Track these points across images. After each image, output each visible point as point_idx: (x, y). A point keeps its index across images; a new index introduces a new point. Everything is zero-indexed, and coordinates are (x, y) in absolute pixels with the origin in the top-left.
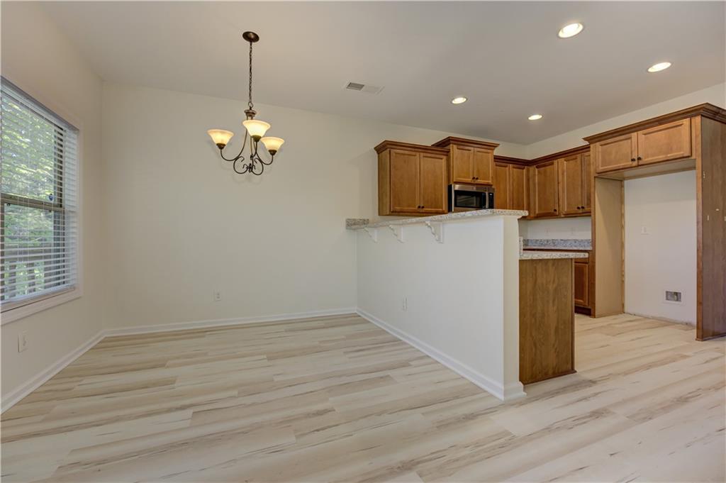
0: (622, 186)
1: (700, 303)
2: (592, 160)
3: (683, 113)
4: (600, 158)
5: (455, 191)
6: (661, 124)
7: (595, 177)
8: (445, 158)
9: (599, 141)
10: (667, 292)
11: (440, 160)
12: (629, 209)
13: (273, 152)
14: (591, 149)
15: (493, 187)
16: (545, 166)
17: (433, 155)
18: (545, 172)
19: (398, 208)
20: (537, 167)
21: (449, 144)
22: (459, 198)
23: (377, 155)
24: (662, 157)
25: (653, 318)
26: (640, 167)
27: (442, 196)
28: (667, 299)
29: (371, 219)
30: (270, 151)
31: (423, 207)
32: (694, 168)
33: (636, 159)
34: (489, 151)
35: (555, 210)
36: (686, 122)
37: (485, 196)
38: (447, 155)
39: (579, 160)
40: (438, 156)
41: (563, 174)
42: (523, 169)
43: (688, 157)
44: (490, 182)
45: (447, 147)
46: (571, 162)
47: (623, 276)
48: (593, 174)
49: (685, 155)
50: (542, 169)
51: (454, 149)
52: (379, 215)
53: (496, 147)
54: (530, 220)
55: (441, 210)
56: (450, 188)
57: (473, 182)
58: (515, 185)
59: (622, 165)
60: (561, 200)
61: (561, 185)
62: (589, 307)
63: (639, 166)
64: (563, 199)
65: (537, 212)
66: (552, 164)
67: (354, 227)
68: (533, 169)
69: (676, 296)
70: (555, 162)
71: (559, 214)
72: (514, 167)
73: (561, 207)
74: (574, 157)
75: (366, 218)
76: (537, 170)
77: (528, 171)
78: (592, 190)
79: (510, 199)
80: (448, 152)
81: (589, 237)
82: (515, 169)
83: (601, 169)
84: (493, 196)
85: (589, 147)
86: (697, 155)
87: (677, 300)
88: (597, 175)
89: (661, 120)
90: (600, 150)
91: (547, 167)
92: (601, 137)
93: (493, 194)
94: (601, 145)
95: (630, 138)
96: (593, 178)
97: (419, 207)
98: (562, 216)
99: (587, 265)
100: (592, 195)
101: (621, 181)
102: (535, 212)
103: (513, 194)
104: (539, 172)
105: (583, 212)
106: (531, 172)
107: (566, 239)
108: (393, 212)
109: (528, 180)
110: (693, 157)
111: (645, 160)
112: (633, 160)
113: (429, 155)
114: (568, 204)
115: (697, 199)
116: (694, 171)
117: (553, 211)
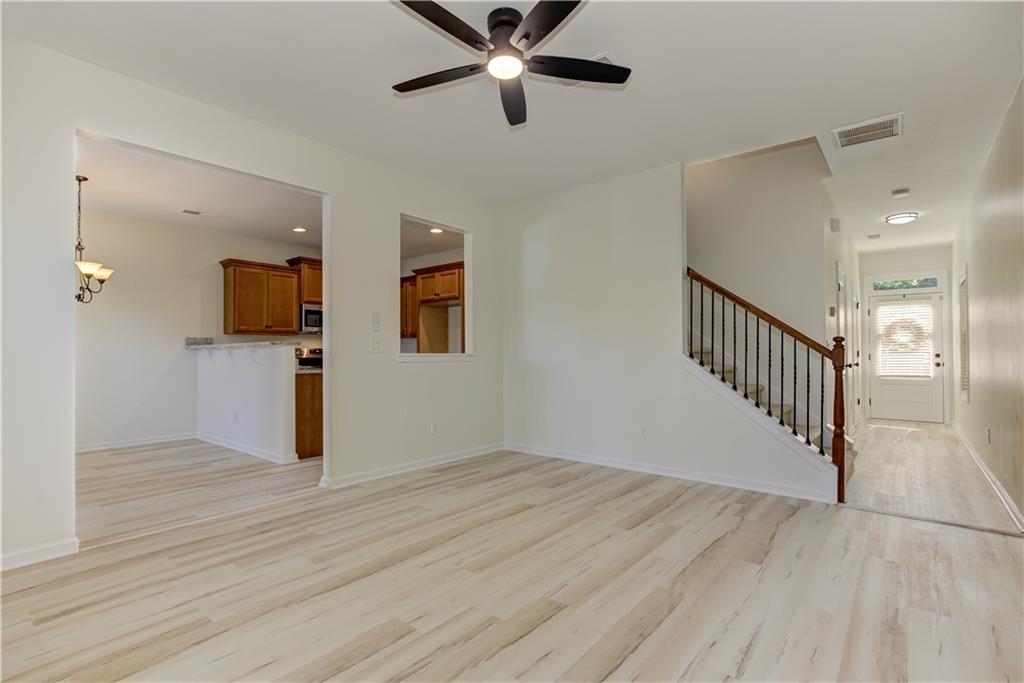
0: (447, 312)
2: (418, 290)
4: (421, 289)
5: (306, 311)
6: (448, 270)
7: (419, 305)
8: (296, 276)
11: (291, 279)
13: (102, 281)
14: (419, 280)
17: (283, 274)
19: (243, 327)
21: (300, 263)
22: (310, 317)
23: (222, 269)
24: (448, 295)
26: (439, 301)
27: (293, 315)
29: (214, 337)
30: (99, 280)
31: (271, 326)
33: (437, 294)
36: (457, 271)
38: (298, 274)
40: (289, 275)
45: (298, 266)
48: (418, 303)
49: (457, 296)
52: (225, 333)
55: (292, 329)
56: (300, 308)
59: (431, 297)
63: (438, 299)
67: (193, 347)
75: (209, 336)
80: (300, 271)
85: (417, 278)
90: (421, 282)
94: (422, 278)
95: (435, 276)
97: (267, 327)
101: (446, 307)
108: (238, 331)
111: (441, 296)
112: (435, 295)
113: (278, 274)
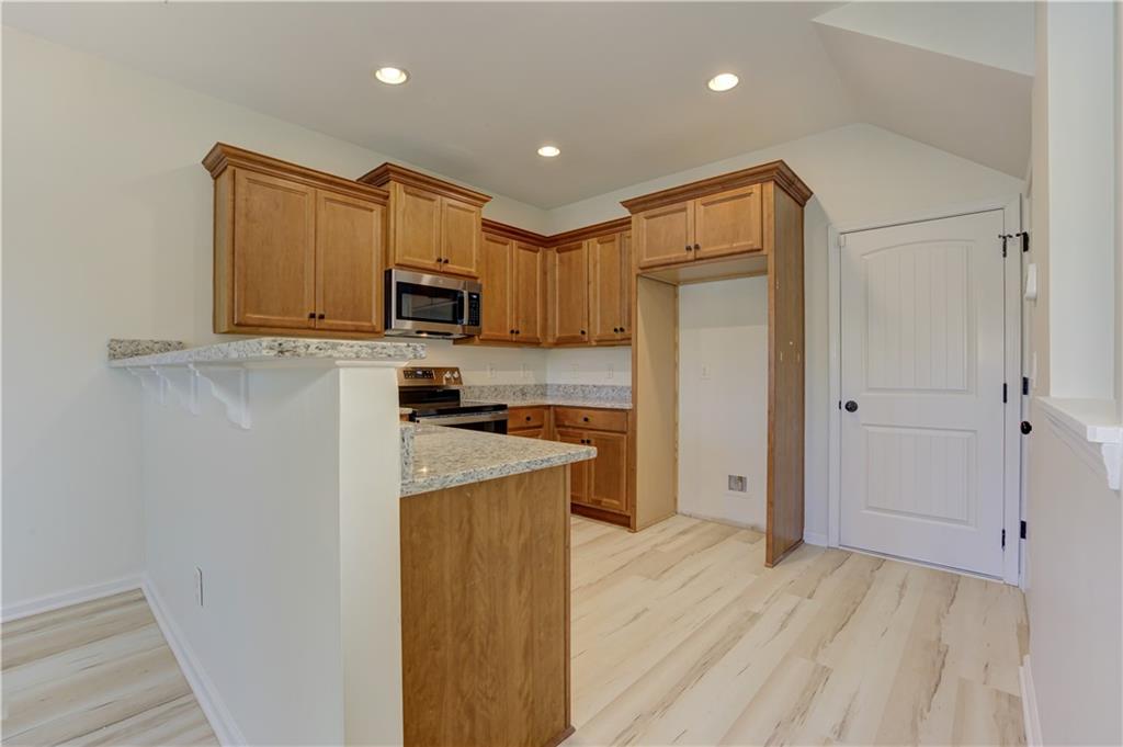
0: (676, 296)
1: (771, 503)
2: (633, 245)
3: (752, 175)
4: (645, 243)
5: (398, 284)
6: (724, 189)
7: (638, 275)
8: (378, 209)
9: (644, 209)
10: (730, 477)
11: (368, 213)
12: (685, 337)
14: (633, 225)
15: (479, 281)
16: (570, 249)
17: (350, 200)
18: (570, 259)
19: (251, 318)
20: (558, 251)
21: (387, 180)
22: (408, 298)
24: (724, 248)
25: (713, 521)
26: (699, 261)
27: (370, 294)
28: (730, 488)
29: (187, 340)
31: (322, 317)
32: (764, 272)
33: (692, 246)
34: (473, 208)
35: (583, 333)
36: (756, 188)
37: (462, 299)
38: (384, 204)
39: (617, 242)
40: (362, 203)
41: (595, 266)
42: (537, 252)
43: (759, 250)
44: (473, 270)
45: (385, 187)
46: (606, 245)
47: (676, 450)
48: (635, 271)
49: (755, 247)
50: (566, 254)
51: (396, 190)
52: (214, 328)
53: (486, 201)
54: (550, 348)
55: (367, 324)
56: (388, 274)
57: (438, 269)
58: (520, 282)
59: (673, 256)
60: (591, 315)
61: (591, 286)
62: (628, 514)
63: (696, 259)
64: (595, 315)
65: (558, 335)
66: (580, 247)
67: (125, 362)
68: (553, 255)
69: (739, 483)
70: (585, 243)
71: (589, 341)
72: (520, 247)
73: (591, 327)
74: (609, 237)
76: (557, 255)
77: (544, 257)
78: (633, 300)
79: (512, 310)
80: (387, 197)
81: (629, 383)
82: (521, 251)
83: (646, 260)
84: (478, 299)
85: (630, 222)
86: (768, 249)
87: (742, 490)
88: (640, 271)
89: (724, 182)
90: (645, 226)
91: (574, 252)
92: (645, 202)
93: (478, 295)
94: (646, 218)
95: (685, 209)
96: (634, 275)
97: (312, 316)
98: (594, 343)
99: (625, 437)
100: (633, 307)
101: (675, 286)
102: (554, 335)
103: (517, 298)
104: (561, 260)
105: (620, 337)
106: (550, 258)
107: (600, 384)
108: (239, 325)
109: (545, 273)
110: (765, 252)
111: (705, 251)
112: (689, 249)
113: (339, 197)
114: (602, 323)
115: (770, 326)
116: (764, 278)
117: (580, 334)
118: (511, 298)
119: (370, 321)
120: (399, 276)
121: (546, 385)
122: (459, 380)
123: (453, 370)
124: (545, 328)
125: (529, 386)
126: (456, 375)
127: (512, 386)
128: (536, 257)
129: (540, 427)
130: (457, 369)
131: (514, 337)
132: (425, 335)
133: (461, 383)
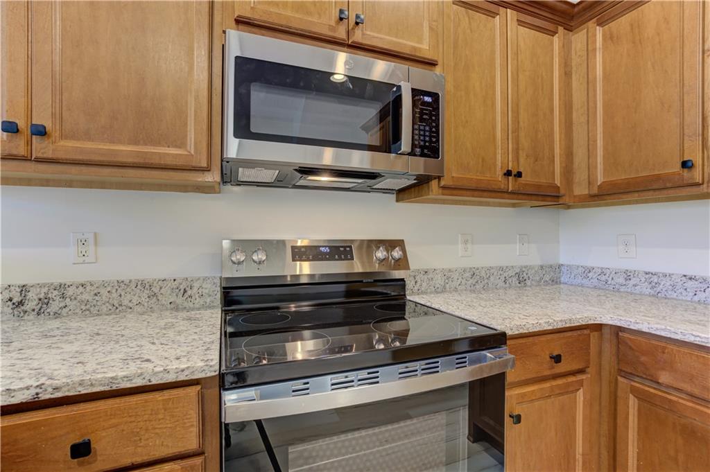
15: (437, 71)
35: (685, 165)
37: (398, 101)
42: (553, 33)
44: (425, 48)
55: (174, 151)
57: (339, 37)
65: (600, 179)
79: (507, 133)
84: (434, 105)
93: (434, 97)
102: (592, 180)
106: (577, 45)
109: (568, 73)
118: (505, 114)
119: (182, 144)
120: (240, 43)
121: (560, 266)
122: (402, 263)
123: (391, 245)
124: (568, 171)
125: (531, 268)
126: (397, 253)
127: (501, 269)
128: (552, 43)
129: (581, 371)
130: (399, 244)
131: (511, 184)
132: (324, 179)
133: (407, 267)
